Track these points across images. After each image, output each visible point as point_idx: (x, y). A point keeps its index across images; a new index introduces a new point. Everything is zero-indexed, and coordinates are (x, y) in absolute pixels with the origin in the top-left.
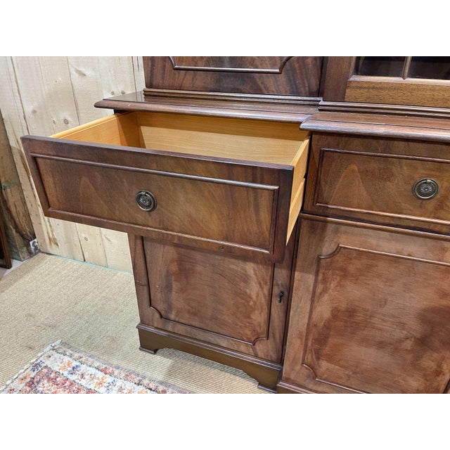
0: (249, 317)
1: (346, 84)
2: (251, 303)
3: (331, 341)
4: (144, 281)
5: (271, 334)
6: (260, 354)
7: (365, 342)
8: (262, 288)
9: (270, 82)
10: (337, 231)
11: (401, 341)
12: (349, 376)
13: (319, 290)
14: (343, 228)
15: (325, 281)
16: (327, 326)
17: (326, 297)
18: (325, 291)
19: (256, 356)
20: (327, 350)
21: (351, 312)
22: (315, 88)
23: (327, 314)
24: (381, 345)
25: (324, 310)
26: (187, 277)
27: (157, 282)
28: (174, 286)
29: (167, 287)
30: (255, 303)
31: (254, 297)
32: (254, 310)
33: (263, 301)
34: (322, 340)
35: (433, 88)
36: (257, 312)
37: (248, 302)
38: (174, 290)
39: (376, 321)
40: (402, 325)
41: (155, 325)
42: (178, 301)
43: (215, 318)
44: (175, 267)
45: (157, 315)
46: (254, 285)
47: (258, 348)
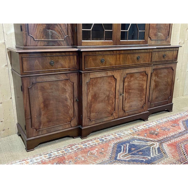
0: (68, 113)
1: (82, 42)
2: (69, 107)
3: (92, 106)
4: (29, 117)
5: (75, 116)
6: (73, 126)
7: (99, 102)
8: (71, 101)
10: (89, 74)
11: (105, 98)
12: (97, 115)
13: (88, 92)
14: (91, 73)
15: (89, 89)
16: (91, 102)
17: (90, 93)
18: (89, 92)
19: (71, 127)
20: (92, 109)
21: (95, 95)
22: (72, 44)
24: (102, 101)
25: (90, 97)
26: (47, 107)
27: (35, 114)
28: (42, 113)
29: (39, 115)
30: (70, 107)
31: (69, 105)
32: (69, 109)
33: (72, 105)
34: (90, 107)
35: (96, 42)
37: (68, 107)
38: (42, 115)
39: (100, 95)
40: (104, 94)
41: (34, 135)
42: (44, 119)
43: (57, 119)
44: (42, 106)
45: (35, 130)
46: (69, 101)
47: (72, 123)
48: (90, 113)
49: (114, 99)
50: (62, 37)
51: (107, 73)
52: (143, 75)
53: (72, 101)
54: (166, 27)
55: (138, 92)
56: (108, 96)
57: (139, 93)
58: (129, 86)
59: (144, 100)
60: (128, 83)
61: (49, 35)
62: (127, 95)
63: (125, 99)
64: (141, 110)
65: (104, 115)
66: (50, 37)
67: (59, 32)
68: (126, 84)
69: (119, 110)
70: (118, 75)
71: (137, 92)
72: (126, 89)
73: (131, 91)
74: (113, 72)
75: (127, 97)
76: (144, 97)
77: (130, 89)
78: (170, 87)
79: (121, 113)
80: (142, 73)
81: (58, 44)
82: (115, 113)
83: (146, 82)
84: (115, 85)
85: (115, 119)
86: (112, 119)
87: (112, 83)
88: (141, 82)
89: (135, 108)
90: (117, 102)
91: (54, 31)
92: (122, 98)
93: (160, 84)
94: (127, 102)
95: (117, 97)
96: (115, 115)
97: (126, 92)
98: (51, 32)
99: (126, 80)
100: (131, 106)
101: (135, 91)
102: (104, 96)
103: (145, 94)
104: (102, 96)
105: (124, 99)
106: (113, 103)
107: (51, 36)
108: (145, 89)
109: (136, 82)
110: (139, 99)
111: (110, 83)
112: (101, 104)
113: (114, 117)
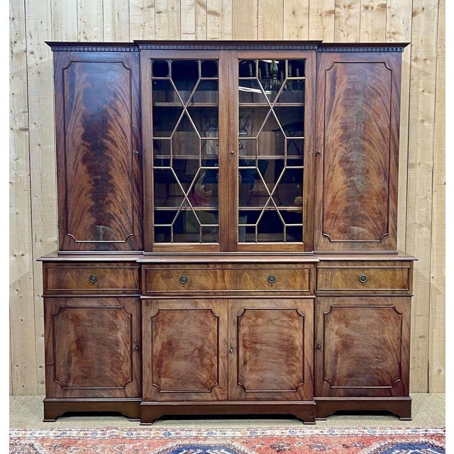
0: (121, 369)
1: (152, 246)
2: (121, 358)
3: (164, 363)
4: (52, 362)
5: (134, 377)
6: (129, 395)
7: (179, 358)
8: (127, 347)
9: (122, 246)
10: (157, 303)
11: (193, 352)
12: (176, 383)
13: (154, 335)
14: (159, 301)
15: (156, 329)
16: (161, 355)
17: (158, 337)
18: (157, 334)
19: (126, 397)
20: (163, 370)
21: (170, 343)
22: (141, 246)
23: (160, 348)
24: (185, 357)
25: (158, 346)
26: (82, 351)
27: (61, 361)
28: (73, 360)
29: (68, 362)
30: (123, 357)
31: (123, 354)
32: (123, 362)
33: (128, 355)
34: (160, 364)
35: (182, 246)
36: (125, 363)
37: (119, 358)
38: (73, 363)
39: (181, 345)
40: (191, 343)
41: (57, 396)
42: (75, 370)
43: (99, 377)
44: (74, 347)
45: (59, 387)
46: (122, 346)
47: (127, 390)
48: (160, 377)
49: (216, 358)
50: (121, 236)
51: (197, 303)
52: (290, 316)
53: (129, 349)
54: (376, 214)
55: (281, 353)
56: (201, 350)
57: (284, 353)
58: (252, 334)
59: (301, 375)
60: (249, 327)
61: (99, 233)
62: (248, 354)
63: (245, 363)
64: (293, 395)
65: (191, 387)
66: (101, 237)
67: (118, 229)
68: (244, 330)
69: (230, 383)
70: (221, 309)
71: (277, 352)
72: (244, 341)
73: (258, 346)
74: (211, 302)
75: (248, 359)
76: (299, 365)
77: (256, 343)
78: (394, 354)
79: (236, 391)
80: (289, 312)
81: (115, 247)
82: (220, 388)
83: (301, 332)
84: (216, 328)
85: (218, 400)
86: (210, 398)
87: (208, 323)
88: (286, 330)
89: (275, 386)
90: (224, 365)
91: (108, 228)
92: (235, 358)
93: (356, 342)
94: (251, 370)
95: (221, 354)
96: (218, 393)
97: (244, 346)
98: (103, 229)
99: (243, 321)
100: (262, 381)
101: (269, 348)
102: (192, 349)
103: (301, 359)
104: (185, 348)
105: (241, 362)
106: (212, 365)
107: (104, 235)
108: (300, 348)
109: (273, 328)
110: (285, 367)
111: (202, 323)
112: (182, 362)
113: (216, 395)
